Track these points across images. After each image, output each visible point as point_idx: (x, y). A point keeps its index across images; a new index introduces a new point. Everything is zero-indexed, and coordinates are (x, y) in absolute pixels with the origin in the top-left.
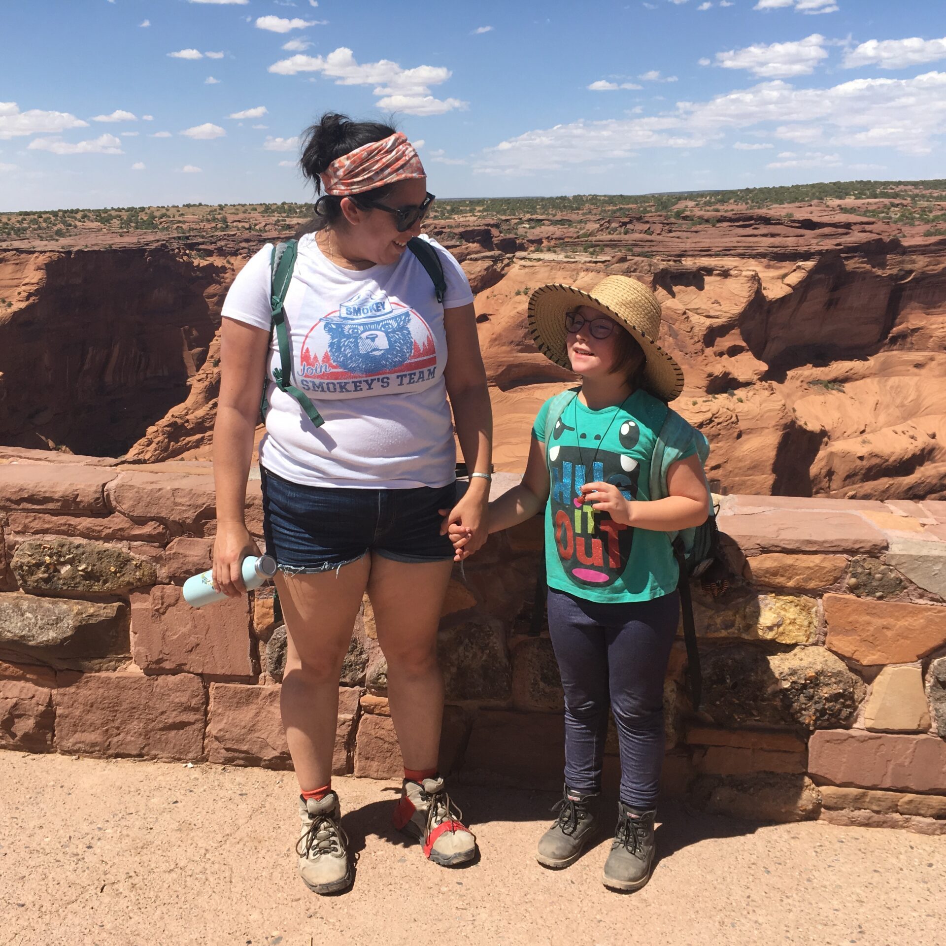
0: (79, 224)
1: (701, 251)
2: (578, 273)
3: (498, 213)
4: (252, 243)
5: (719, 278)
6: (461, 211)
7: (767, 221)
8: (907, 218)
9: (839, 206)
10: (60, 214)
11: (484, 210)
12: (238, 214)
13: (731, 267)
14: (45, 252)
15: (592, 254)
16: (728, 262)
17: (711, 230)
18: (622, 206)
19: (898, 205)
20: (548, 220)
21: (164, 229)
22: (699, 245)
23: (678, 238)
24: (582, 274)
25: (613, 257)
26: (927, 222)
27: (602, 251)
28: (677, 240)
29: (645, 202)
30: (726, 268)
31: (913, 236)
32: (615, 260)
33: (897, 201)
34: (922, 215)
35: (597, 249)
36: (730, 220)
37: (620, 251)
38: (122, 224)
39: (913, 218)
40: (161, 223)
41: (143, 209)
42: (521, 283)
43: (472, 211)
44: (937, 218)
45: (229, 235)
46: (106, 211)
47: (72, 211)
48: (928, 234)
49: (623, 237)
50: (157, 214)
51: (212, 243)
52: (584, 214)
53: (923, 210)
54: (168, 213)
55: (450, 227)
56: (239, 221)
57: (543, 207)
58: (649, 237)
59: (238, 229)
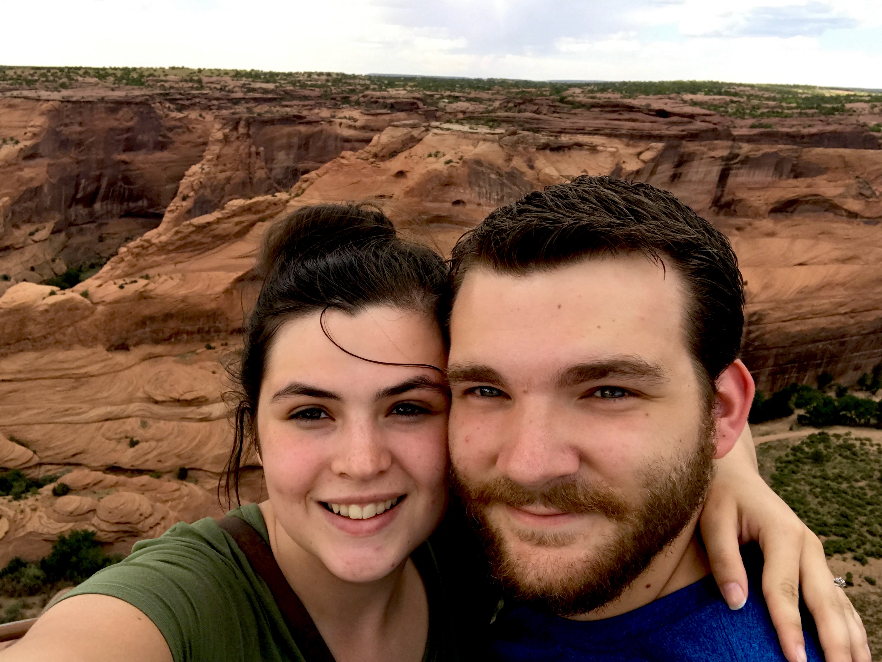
0: (80, 79)
1: (577, 129)
2: (478, 142)
3: (425, 89)
4: (221, 101)
5: (587, 152)
6: (396, 85)
7: (630, 109)
8: (740, 113)
9: (691, 99)
10: (66, 70)
11: (415, 86)
12: (212, 77)
13: (598, 144)
14: (48, 101)
15: (491, 127)
16: (597, 140)
17: (586, 113)
18: (524, 90)
19: (736, 102)
20: (464, 97)
21: (149, 86)
22: (576, 125)
23: (560, 118)
24: (481, 143)
25: (506, 131)
26: (754, 117)
27: (499, 126)
28: (560, 120)
29: (543, 87)
30: (594, 144)
31: (741, 127)
32: (507, 133)
33: (735, 99)
34: (751, 111)
35: (496, 124)
36: (602, 106)
37: (513, 126)
38: (116, 80)
39: (744, 114)
40: (147, 81)
41: (134, 69)
42: (434, 147)
43: (404, 86)
44: (762, 114)
45: (202, 94)
46: (104, 69)
47: (76, 68)
48: (753, 127)
49: (517, 115)
50: (146, 73)
51: (188, 99)
52: (493, 94)
53: (754, 108)
54: (156, 74)
55: (384, 98)
56: (212, 83)
57: (462, 87)
58: (537, 116)
59: (211, 89)
